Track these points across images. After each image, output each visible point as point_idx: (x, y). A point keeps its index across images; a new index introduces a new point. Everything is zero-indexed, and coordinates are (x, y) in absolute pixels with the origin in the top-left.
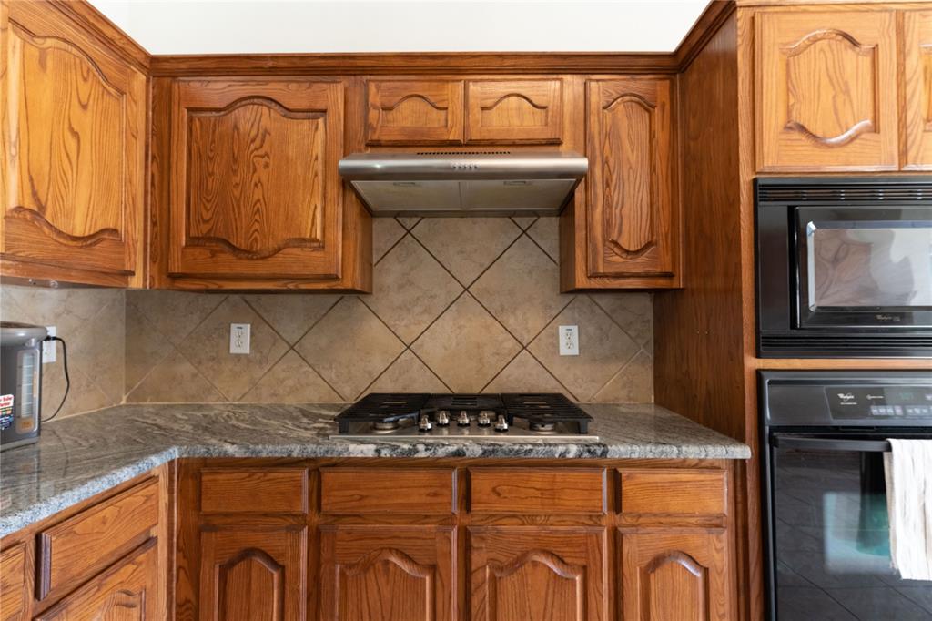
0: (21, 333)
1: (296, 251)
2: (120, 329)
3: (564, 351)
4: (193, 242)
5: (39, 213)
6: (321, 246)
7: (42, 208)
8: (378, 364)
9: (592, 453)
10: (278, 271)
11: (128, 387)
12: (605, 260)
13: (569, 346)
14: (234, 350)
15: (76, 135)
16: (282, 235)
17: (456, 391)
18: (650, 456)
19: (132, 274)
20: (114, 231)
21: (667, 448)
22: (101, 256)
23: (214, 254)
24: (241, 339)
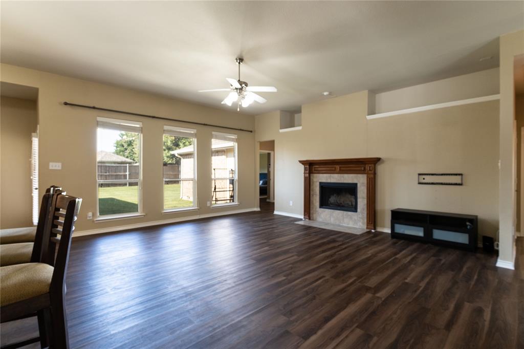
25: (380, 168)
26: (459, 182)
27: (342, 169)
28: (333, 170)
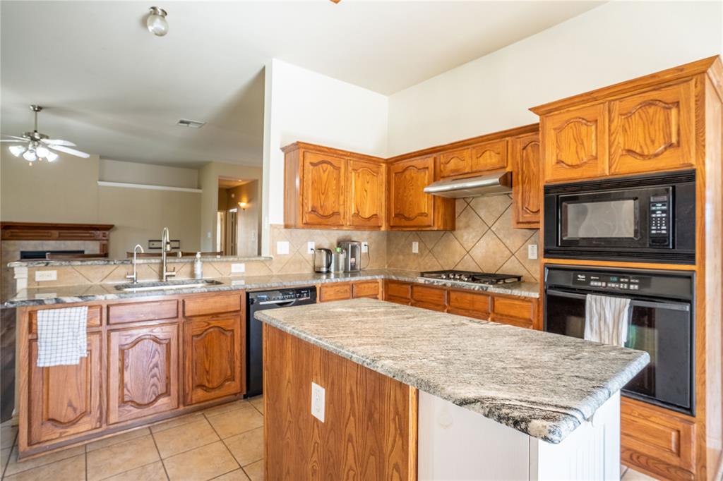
0: (356, 243)
1: (420, 217)
2: (385, 243)
3: (530, 257)
4: (396, 215)
5: (358, 214)
6: (427, 216)
7: (359, 212)
8: (457, 259)
9: (483, 289)
10: (416, 224)
11: (387, 263)
12: (522, 216)
13: (533, 254)
14: (413, 251)
15: (366, 191)
16: (417, 212)
17: (485, 272)
18: (501, 292)
19: (381, 226)
20: (376, 215)
21: (507, 290)
22: (372, 222)
23: (400, 219)
24: (415, 248)
25: (113, 236)
26: (177, 246)
27: (62, 234)
28: (48, 236)
